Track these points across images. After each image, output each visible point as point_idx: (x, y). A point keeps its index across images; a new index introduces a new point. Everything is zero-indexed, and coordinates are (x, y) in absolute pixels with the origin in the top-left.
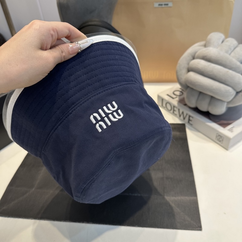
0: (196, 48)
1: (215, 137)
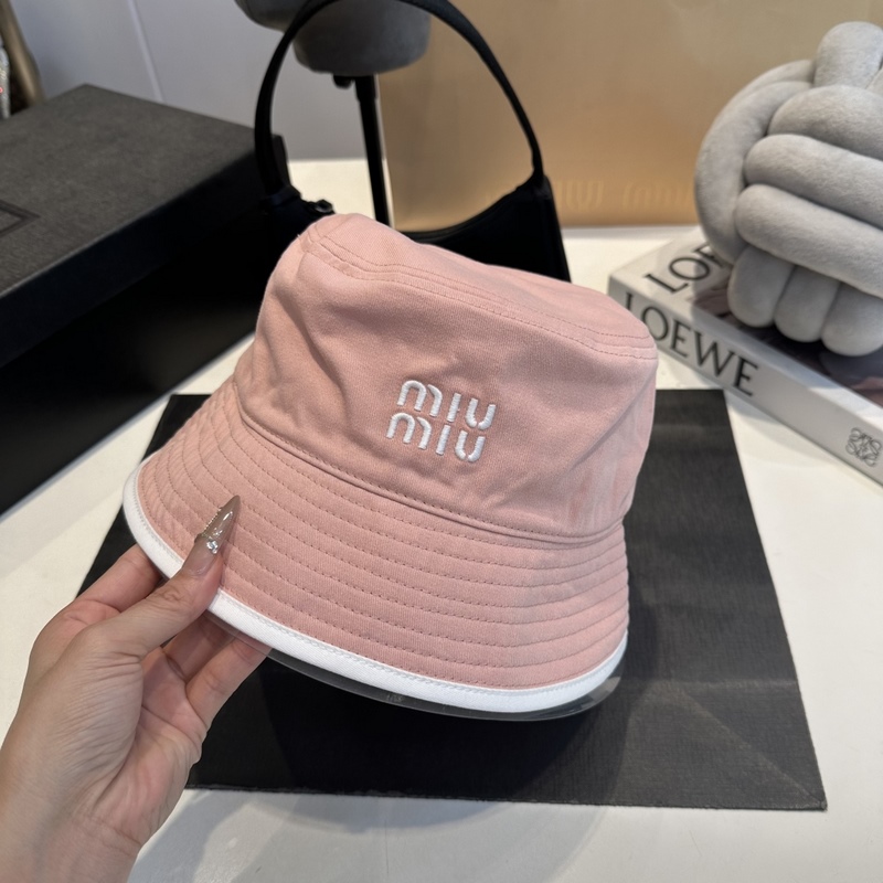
1: (846, 443)
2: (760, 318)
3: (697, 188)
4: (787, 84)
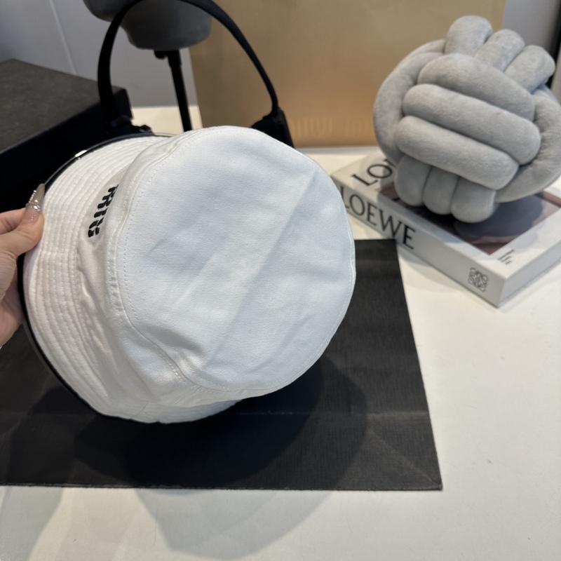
0: (422, 56)
1: (468, 277)
2: (415, 201)
3: (374, 119)
4: (429, 54)
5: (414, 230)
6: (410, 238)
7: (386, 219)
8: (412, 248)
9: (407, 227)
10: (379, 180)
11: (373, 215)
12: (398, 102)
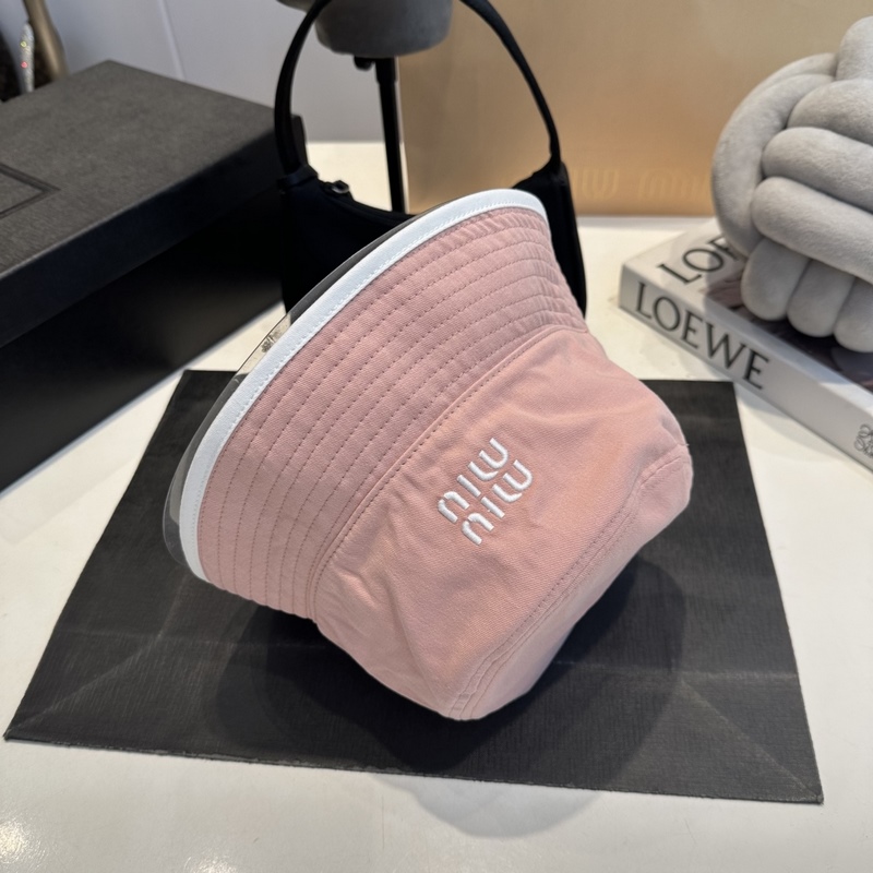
1: (855, 439)
2: (772, 312)
3: (714, 179)
4: (808, 77)
5: (766, 360)
6: (758, 371)
7: (717, 339)
8: (760, 387)
9: (754, 354)
10: (704, 274)
11: (694, 331)
12: (756, 154)
